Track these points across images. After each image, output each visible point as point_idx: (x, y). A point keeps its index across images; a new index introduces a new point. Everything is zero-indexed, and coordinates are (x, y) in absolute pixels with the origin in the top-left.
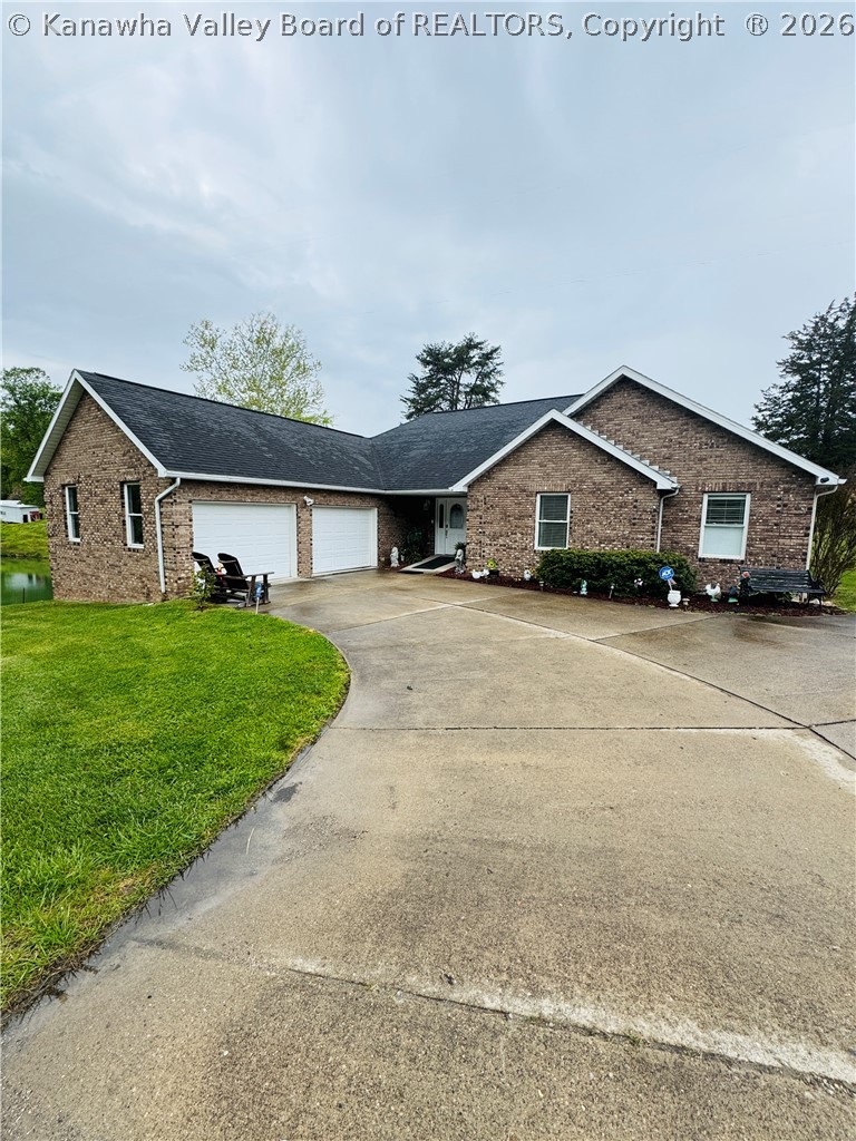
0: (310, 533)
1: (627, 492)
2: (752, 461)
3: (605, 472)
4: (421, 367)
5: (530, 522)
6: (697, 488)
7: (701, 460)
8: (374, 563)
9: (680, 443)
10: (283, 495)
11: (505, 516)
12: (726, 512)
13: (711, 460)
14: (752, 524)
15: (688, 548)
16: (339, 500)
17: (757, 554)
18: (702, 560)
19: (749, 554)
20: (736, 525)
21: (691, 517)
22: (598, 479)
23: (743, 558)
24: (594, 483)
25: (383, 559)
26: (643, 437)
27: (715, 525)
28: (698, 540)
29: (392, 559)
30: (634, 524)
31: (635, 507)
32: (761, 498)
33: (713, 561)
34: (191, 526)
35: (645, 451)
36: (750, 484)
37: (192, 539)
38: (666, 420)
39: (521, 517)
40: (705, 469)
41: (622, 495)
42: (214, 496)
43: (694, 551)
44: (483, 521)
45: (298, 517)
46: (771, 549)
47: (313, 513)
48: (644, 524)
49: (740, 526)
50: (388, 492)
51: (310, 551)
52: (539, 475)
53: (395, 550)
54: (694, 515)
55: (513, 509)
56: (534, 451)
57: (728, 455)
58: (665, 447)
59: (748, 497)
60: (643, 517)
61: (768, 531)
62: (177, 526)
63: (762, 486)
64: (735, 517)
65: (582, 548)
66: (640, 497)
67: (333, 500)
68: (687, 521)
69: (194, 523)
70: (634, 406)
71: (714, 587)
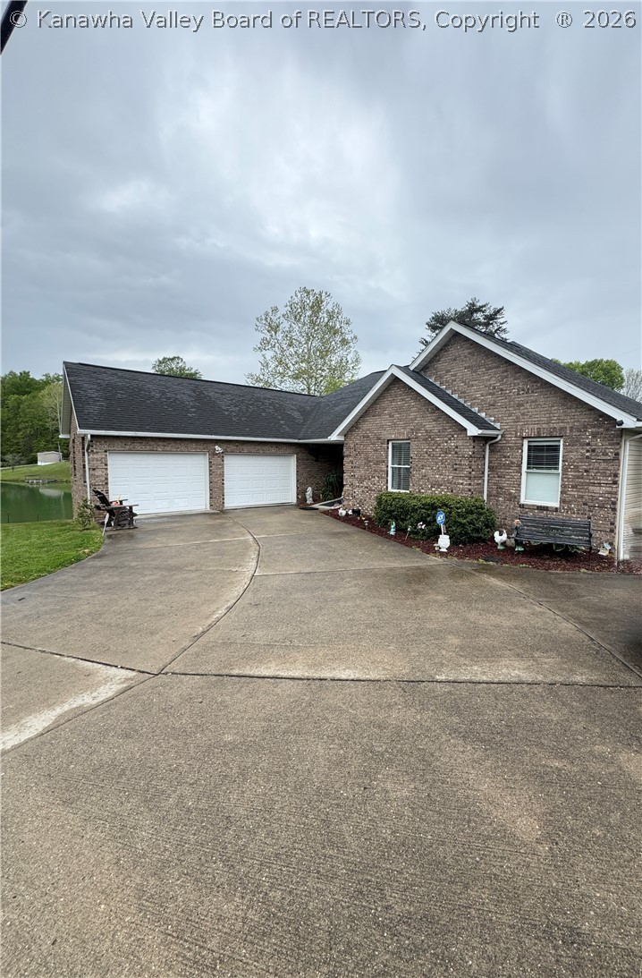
0: (222, 474)
1: (450, 439)
2: (563, 405)
3: (434, 421)
4: (429, 332)
5: (383, 467)
6: (516, 434)
7: (519, 405)
8: (293, 499)
9: (502, 390)
10: (194, 445)
11: (368, 461)
12: (543, 457)
13: (528, 406)
14: (565, 470)
15: (511, 494)
16: (252, 448)
17: (570, 502)
18: (522, 506)
19: (563, 501)
20: (553, 471)
21: (512, 463)
22: (429, 426)
23: (558, 506)
24: (426, 431)
25: (300, 497)
26: (472, 385)
27: (535, 470)
28: (520, 484)
29: (307, 497)
30: (456, 470)
31: (456, 453)
32: (573, 442)
33: (532, 508)
34: (107, 469)
35: (475, 399)
36: (561, 429)
37: (107, 479)
38: (490, 369)
39: (377, 463)
40: (523, 414)
41: (446, 442)
42: (128, 447)
43: (515, 497)
44: (354, 465)
45: (210, 462)
46: (582, 497)
47: (225, 459)
48: (463, 470)
49: (556, 472)
50: (301, 441)
51: (222, 489)
52: (389, 426)
53: (310, 489)
54: (514, 460)
55: (372, 455)
56: (385, 403)
57: (542, 400)
58: (490, 394)
59: (562, 441)
60: (463, 463)
61: (578, 477)
62: (94, 469)
63: (571, 431)
64: (552, 463)
65: (419, 491)
66: (460, 443)
67: (246, 448)
68: (509, 466)
69: (109, 467)
70: (465, 357)
71: (501, 535)
